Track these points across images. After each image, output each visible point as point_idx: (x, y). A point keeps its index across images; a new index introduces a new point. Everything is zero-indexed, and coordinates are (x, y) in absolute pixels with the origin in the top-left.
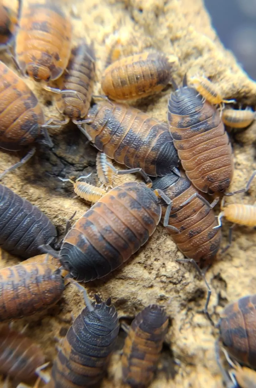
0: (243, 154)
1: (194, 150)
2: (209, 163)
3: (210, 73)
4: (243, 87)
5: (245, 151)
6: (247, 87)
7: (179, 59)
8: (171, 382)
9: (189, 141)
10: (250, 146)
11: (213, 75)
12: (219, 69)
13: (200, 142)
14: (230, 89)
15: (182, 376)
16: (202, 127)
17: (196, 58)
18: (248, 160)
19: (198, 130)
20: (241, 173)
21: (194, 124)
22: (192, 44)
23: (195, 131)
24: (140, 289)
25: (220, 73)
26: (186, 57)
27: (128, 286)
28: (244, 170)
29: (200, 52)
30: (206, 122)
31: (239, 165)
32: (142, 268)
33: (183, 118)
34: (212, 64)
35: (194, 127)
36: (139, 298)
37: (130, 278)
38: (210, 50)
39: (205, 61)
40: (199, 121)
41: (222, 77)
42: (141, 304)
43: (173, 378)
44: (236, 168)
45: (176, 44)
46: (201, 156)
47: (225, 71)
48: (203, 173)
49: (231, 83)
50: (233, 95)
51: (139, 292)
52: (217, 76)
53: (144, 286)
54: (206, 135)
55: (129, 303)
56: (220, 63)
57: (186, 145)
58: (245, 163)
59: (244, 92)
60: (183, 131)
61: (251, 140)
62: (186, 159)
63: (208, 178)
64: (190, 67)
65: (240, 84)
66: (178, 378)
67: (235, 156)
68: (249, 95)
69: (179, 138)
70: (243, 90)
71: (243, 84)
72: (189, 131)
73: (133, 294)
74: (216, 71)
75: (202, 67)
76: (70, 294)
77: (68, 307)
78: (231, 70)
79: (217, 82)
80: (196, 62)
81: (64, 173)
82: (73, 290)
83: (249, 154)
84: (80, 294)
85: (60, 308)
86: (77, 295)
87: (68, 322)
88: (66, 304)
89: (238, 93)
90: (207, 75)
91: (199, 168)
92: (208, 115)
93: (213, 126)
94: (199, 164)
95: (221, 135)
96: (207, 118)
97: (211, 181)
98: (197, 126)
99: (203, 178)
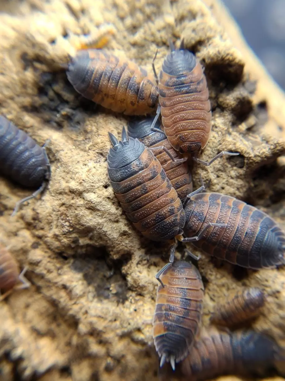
0: (222, 118)
1: (173, 108)
2: (184, 123)
3: (201, 37)
4: (228, 54)
5: (224, 116)
6: (232, 55)
7: (176, 20)
8: (121, 306)
9: (171, 100)
10: (229, 112)
11: (203, 39)
12: (209, 34)
13: (180, 102)
14: (215, 54)
15: (131, 302)
16: (185, 89)
17: (190, 21)
18: (225, 124)
19: (180, 91)
20: (216, 135)
21: (179, 85)
22: (188, 7)
23: (177, 92)
24: (106, 221)
25: (209, 39)
26: (181, 19)
27: (96, 217)
28: (220, 133)
29: (193, 16)
30: (189, 86)
31: (216, 127)
32: (110, 204)
33: (171, 78)
34: (203, 29)
35: (177, 88)
36: (105, 229)
37: (98, 210)
38: (203, 15)
39: (198, 25)
40: (183, 84)
41: (210, 42)
42: (105, 235)
43: (123, 303)
44: (213, 130)
46: (177, 116)
47: (214, 37)
48: (177, 131)
49: (217, 49)
50: (218, 60)
51: (105, 224)
52: (206, 42)
53: (110, 220)
54: (186, 97)
55: (95, 232)
56: (211, 29)
57: (168, 103)
58: (221, 126)
59: (228, 59)
60: (169, 89)
61: (231, 106)
62: (166, 116)
63: (180, 137)
64: (184, 28)
65: (225, 52)
66: (127, 303)
67: (214, 120)
68: (233, 63)
69: (163, 95)
70: (227, 58)
71: (227, 52)
72: (173, 91)
73: (99, 224)
74: (206, 35)
75: (194, 30)
76: (44, 213)
77: (41, 225)
78: (221, 37)
79: (205, 46)
80: (189, 24)
81: (59, 109)
82: (47, 211)
83: (228, 119)
84: (52, 215)
85: (35, 224)
86: (50, 216)
87: (40, 237)
88: (40, 222)
89: (223, 59)
90: (198, 38)
91: (174, 126)
92: (194, 80)
93: (195, 91)
94: (175, 122)
95: (201, 101)
96: (191, 82)
97: (182, 140)
98: (180, 88)
99: (176, 136)
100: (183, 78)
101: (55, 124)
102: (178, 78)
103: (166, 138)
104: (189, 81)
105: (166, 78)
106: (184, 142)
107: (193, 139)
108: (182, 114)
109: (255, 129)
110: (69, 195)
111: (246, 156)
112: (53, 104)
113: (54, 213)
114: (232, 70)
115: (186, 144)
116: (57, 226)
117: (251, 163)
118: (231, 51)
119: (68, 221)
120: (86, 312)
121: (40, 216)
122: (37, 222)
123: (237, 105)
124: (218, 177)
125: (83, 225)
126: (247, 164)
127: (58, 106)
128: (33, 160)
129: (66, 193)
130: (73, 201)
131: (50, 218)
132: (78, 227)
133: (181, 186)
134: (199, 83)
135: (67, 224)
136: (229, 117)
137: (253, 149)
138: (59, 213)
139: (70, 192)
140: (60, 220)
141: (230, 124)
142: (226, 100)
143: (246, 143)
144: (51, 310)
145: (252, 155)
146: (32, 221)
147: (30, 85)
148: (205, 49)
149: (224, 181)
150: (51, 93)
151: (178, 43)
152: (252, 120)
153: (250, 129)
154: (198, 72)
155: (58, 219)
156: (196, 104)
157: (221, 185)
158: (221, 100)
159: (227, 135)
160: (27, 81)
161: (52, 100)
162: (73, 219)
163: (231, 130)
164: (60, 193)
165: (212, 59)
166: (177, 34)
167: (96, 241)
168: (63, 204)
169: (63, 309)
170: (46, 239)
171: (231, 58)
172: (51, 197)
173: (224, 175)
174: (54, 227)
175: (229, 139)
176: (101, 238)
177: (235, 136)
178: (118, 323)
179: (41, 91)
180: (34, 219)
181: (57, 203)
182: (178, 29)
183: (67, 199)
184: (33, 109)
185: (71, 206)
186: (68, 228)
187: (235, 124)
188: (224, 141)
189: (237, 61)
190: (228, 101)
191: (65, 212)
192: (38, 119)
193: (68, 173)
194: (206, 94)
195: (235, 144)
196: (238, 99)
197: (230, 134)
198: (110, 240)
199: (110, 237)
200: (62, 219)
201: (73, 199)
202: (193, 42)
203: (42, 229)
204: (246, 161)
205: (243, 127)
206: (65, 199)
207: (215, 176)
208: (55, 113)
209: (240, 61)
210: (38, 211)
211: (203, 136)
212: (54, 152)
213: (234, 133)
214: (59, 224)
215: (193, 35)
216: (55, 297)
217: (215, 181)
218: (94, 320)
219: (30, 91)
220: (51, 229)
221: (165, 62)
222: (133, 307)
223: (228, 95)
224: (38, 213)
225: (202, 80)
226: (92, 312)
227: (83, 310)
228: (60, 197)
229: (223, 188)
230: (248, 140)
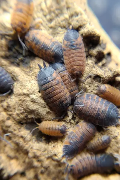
0: (91, 60)
1: (69, 56)
2: (74, 63)
4: (93, 32)
5: (92, 59)
6: (94, 32)
7: (69, 16)
8: (47, 144)
9: (68, 52)
10: (94, 57)
11: (81, 25)
12: (84, 23)
13: (72, 53)
14: (87, 32)
16: (74, 48)
17: (76, 17)
18: (92, 63)
19: (72, 48)
20: (88, 68)
21: (71, 46)
22: (74, 10)
23: (71, 49)
24: (40, 107)
26: (72, 16)
27: (36, 105)
28: (90, 67)
29: (77, 14)
30: (76, 46)
31: (88, 64)
32: (42, 99)
33: (68, 43)
34: (82, 20)
35: (70, 47)
36: (39, 111)
37: (37, 102)
38: (81, 14)
40: (73, 45)
41: (85, 26)
42: (40, 113)
44: (87, 66)
45: (68, 10)
46: (71, 60)
47: (86, 24)
48: (71, 66)
49: (88, 29)
50: (88, 34)
51: (40, 109)
52: (83, 26)
53: (42, 106)
55: (35, 112)
56: (85, 20)
57: (67, 54)
58: (91, 64)
59: (93, 34)
60: (67, 48)
61: (95, 55)
62: (66, 60)
64: (73, 20)
65: (91, 31)
67: (87, 61)
68: (95, 36)
69: (65, 50)
70: (92, 33)
71: (92, 31)
73: (37, 108)
74: (83, 23)
75: (77, 21)
76: (12, 104)
77: (11, 109)
78: (90, 24)
79: (83, 28)
80: (75, 18)
81: (18, 57)
82: (13, 103)
83: (93, 61)
84: (16, 105)
85: (8, 109)
86: (15, 105)
87: (10, 115)
88: (10, 108)
89: (90, 34)
90: (79, 25)
91: (69, 64)
92: (78, 43)
93: (79, 48)
94: (70, 62)
95: (81, 53)
96: (77, 44)
97: (74, 70)
98: (72, 47)
99: (71, 68)
100: (73, 43)
101: (16, 64)
102: (71, 42)
103: (66, 69)
104: (76, 44)
105: (66, 42)
106: (74, 71)
107: (78, 70)
108: (73, 59)
109: (105, 65)
110: (23, 96)
111: (102, 77)
112: (15, 55)
113: (17, 104)
114: (95, 39)
115: (75, 72)
116: (18, 110)
117: (104, 80)
118: (94, 30)
119: (23, 107)
120: (32, 148)
121: (10, 105)
122: (9, 108)
123: (97, 55)
124: (90, 86)
125: (30, 109)
126: (102, 80)
127: (17, 56)
128: (6, 80)
129: (22, 95)
130: (25, 99)
131: (14, 106)
132: (27, 110)
133: (73, 91)
134: (80, 45)
135: (23, 109)
136: (94, 60)
137: (105, 74)
138: (19, 104)
139: (24, 94)
140: (19, 107)
141: (95, 63)
142: (92, 52)
143: (102, 71)
144: (16, 147)
145: (104, 77)
146: (6, 108)
147: (4, 46)
148: (83, 29)
149: (92, 88)
150: (14, 50)
151: (71, 27)
152: (104, 61)
153: (103, 65)
154: (80, 40)
155: (18, 107)
156: (79, 54)
157: (91, 90)
158: (90, 52)
159: (93, 68)
160: (2, 44)
161: (14, 53)
162: (25, 106)
163: (95, 65)
164: (19, 95)
165: (86, 34)
166: (70, 23)
167: (36, 116)
168: (21, 100)
169: (22, 146)
170: (13, 116)
171: (94, 33)
172: (15, 97)
173: (92, 86)
174: (17, 110)
175: (94, 69)
176: (38, 115)
177: (97, 68)
178: (46, 152)
179: (9, 49)
180: (8, 107)
181: (17, 99)
182: (70, 21)
183: (22, 97)
184: (6, 57)
185: (24, 100)
186: (23, 111)
187: (96, 63)
188: (92, 70)
189: (97, 35)
190: (93, 53)
191: (21, 103)
192: (8, 62)
193: (22, 86)
194: (84, 49)
195: (97, 72)
196: (98, 51)
197: (94, 67)
198: (42, 115)
199: (42, 114)
200: (20, 107)
201: (25, 97)
202: (77, 26)
203: (11, 111)
204: (102, 79)
205: (100, 64)
206: (22, 98)
207: (88, 86)
208: (16, 59)
209: (98, 35)
210: (9, 103)
211: (83, 68)
212: (16, 76)
213: (96, 67)
214: (19, 109)
215: (77, 23)
216: (18, 141)
217: (88, 88)
218: (35, 151)
219: (4, 49)
220: (15, 111)
221: (65, 35)
222: (53, 145)
223: (93, 50)
224: (9, 104)
225: (82, 43)
226: (35, 148)
227: (30, 147)
228: (19, 97)
229: (92, 91)
230: (102, 70)
